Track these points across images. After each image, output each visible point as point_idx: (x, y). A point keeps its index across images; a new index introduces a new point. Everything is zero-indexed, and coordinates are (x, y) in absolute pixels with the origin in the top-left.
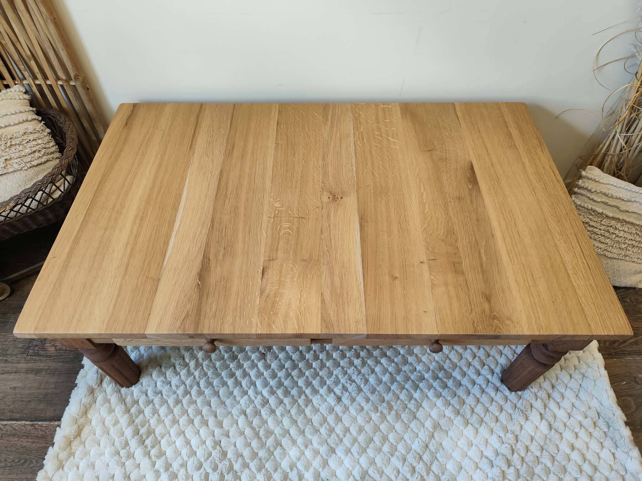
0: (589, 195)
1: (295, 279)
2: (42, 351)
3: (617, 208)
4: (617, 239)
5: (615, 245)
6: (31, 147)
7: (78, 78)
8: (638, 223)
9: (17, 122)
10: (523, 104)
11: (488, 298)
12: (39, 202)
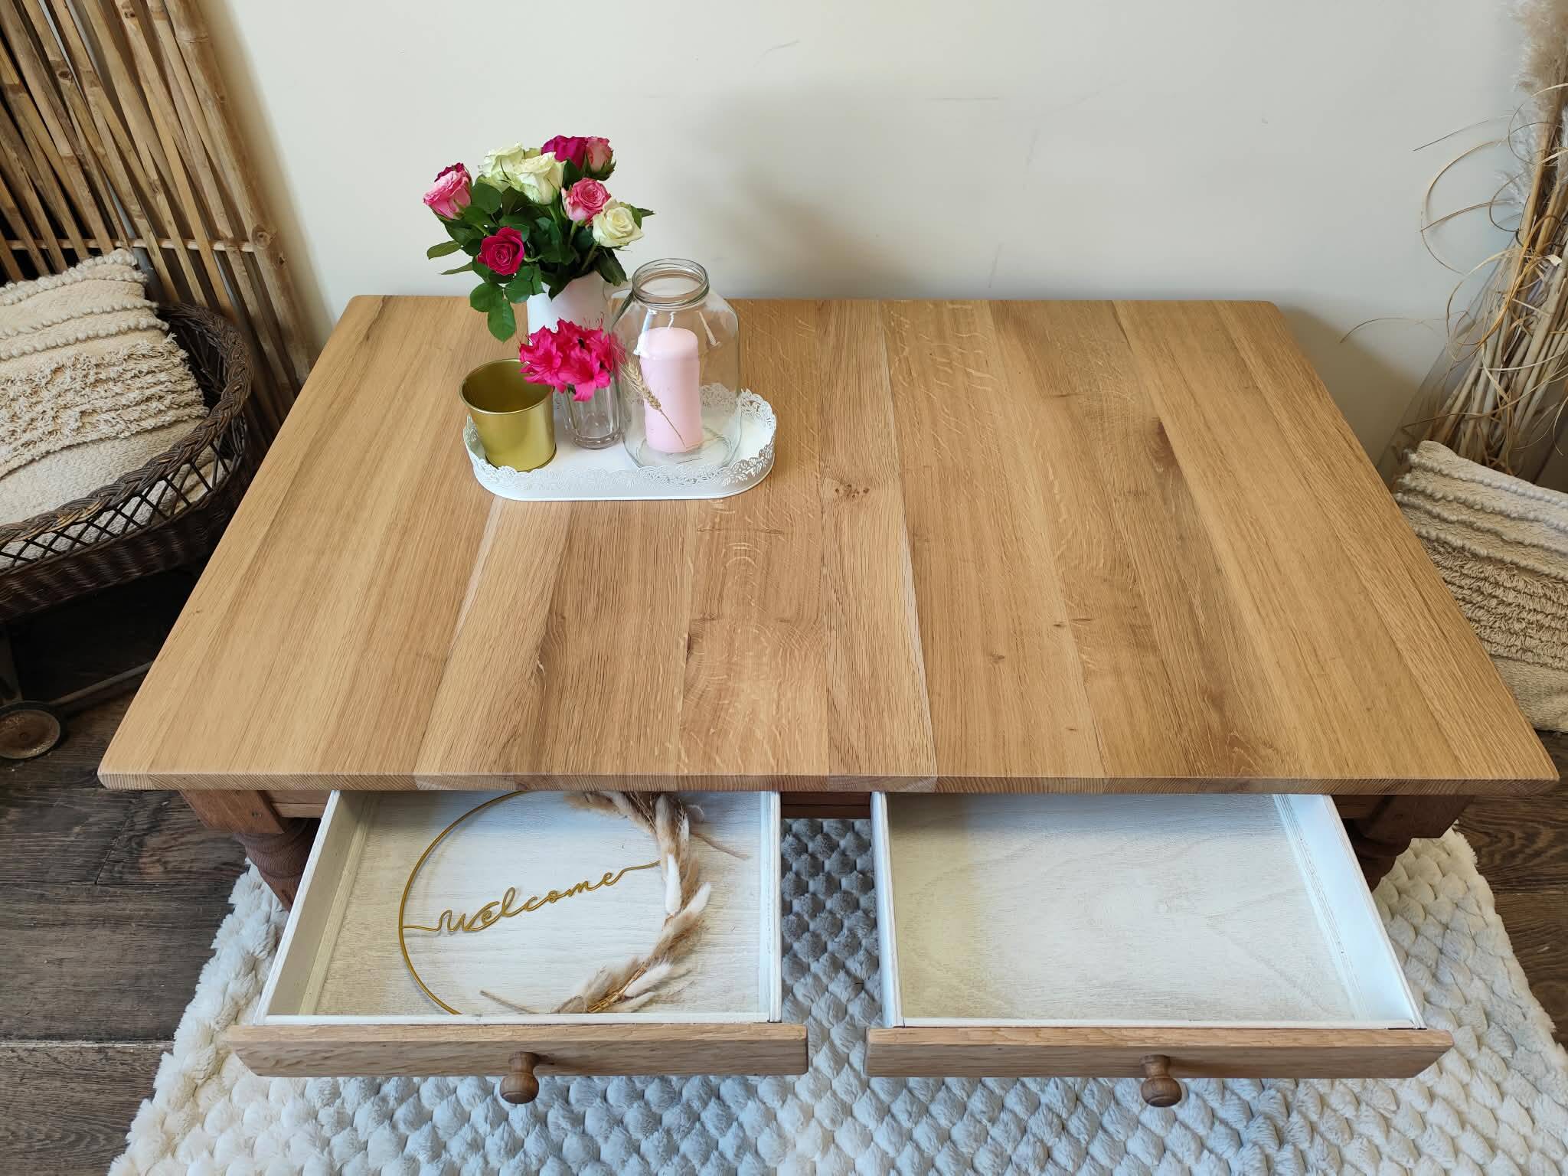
0: (1429, 507)
1: (765, 660)
2: (130, 873)
3: (1497, 534)
4: (1501, 609)
5: (1497, 624)
6: (142, 388)
7: (261, 236)
8: (1546, 569)
9: (113, 329)
10: (1269, 304)
11: (1217, 701)
12: (155, 508)
